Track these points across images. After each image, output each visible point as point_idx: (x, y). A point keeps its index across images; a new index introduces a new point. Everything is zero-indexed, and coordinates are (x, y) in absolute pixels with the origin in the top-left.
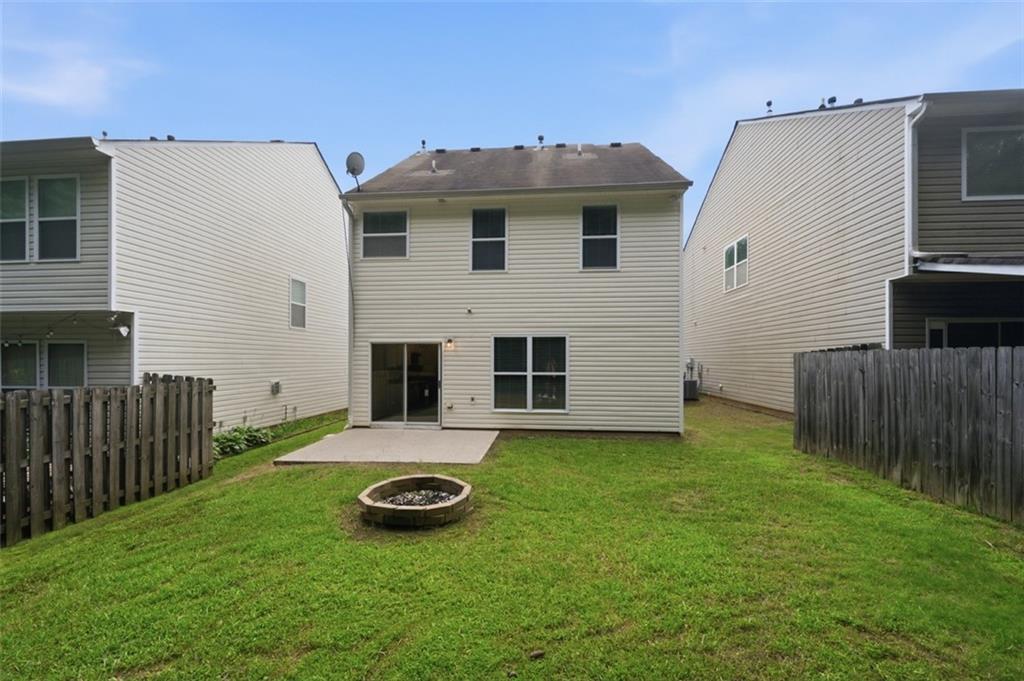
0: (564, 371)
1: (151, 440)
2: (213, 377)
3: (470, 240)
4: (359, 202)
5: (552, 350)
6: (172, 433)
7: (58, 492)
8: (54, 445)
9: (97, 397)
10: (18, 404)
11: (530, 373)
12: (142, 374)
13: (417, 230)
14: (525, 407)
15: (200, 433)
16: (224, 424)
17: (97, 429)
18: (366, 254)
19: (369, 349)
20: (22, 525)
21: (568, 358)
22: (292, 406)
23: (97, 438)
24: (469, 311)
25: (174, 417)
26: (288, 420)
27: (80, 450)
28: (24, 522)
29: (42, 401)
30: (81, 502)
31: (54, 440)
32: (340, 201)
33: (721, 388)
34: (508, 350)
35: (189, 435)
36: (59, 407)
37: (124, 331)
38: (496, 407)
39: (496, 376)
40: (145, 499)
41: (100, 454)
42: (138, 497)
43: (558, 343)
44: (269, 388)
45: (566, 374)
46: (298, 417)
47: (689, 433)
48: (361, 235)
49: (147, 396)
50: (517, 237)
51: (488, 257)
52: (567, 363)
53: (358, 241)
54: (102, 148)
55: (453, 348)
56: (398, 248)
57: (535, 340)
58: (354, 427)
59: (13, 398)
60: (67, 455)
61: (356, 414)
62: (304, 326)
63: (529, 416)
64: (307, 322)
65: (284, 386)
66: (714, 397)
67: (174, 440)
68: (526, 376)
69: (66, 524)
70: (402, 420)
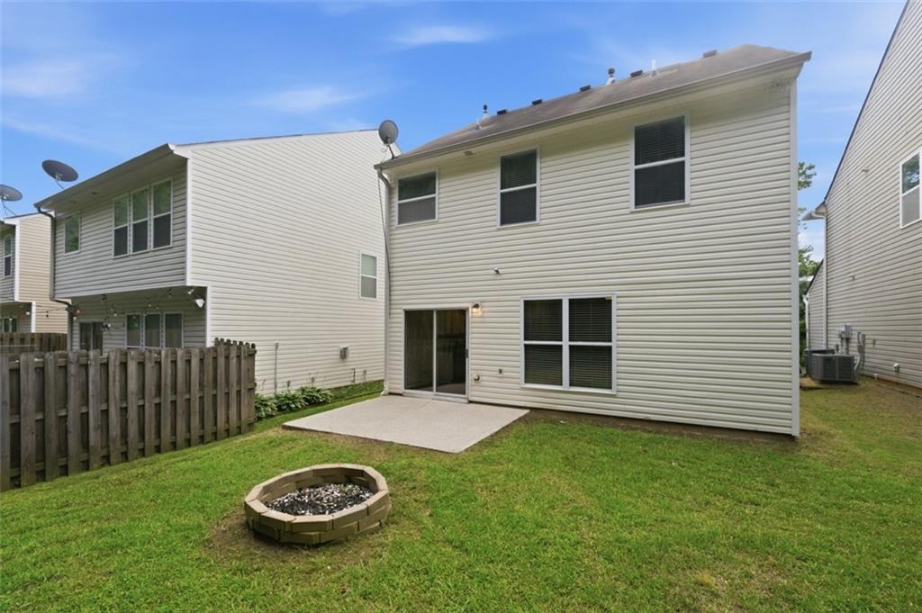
0: (610, 341)
1: (187, 397)
2: (256, 343)
3: (497, 191)
4: (394, 169)
5: (593, 314)
6: (209, 392)
7: (94, 437)
8: (90, 397)
9: (132, 358)
10: (56, 362)
11: (566, 343)
12: (213, 339)
13: (447, 189)
14: (561, 384)
15: (239, 392)
16: (291, 384)
17: (133, 385)
18: (400, 222)
19: (403, 316)
20: (60, 464)
21: (614, 325)
22: (362, 370)
23: (132, 393)
24: (497, 271)
25: (211, 377)
26: (357, 382)
27: (116, 405)
28: (62, 462)
29: (78, 360)
30: (116, 448)
31: (90, 393)
32: (376, 171)
33: (898, 368)
34: (540, 316)
35: (227, 394)
36: (95, 365)
37: (200, 302)
38: (526, 382)
39: (526, 346)
40: (181, 449)
41: (135, 407)
42: (174, 446)
43: (603, 305)
44: (339, 353)
45: (613, 344)
46: (367, 380)
47: (814, 437)
48: (396, 202)
49: (182, 358)
50: (549, 181)
51: (518, 209)
52: (614, 331)
53: (393, 209)
54: (178, 152)
55: (480, 314)
56: (427, 212)
57: (572, 302)
58: (390, 394)
59: (51, 357)
60: (104, 407)
61: (392, 381)
62: (375, 297)
63: (565, 396)
64: (377, 293)
65: (351, 352)
66: (886, 381)
67: (211, 398)
68: (561, 346)
69: (103, 466)
70: (432, 390)
